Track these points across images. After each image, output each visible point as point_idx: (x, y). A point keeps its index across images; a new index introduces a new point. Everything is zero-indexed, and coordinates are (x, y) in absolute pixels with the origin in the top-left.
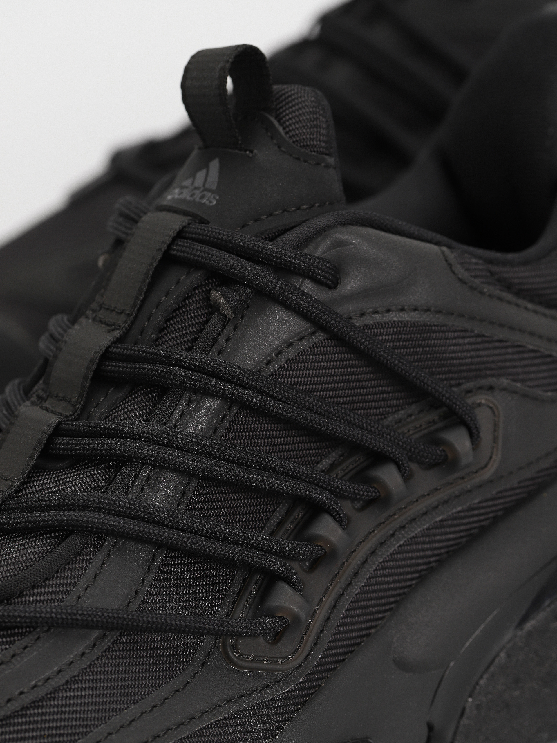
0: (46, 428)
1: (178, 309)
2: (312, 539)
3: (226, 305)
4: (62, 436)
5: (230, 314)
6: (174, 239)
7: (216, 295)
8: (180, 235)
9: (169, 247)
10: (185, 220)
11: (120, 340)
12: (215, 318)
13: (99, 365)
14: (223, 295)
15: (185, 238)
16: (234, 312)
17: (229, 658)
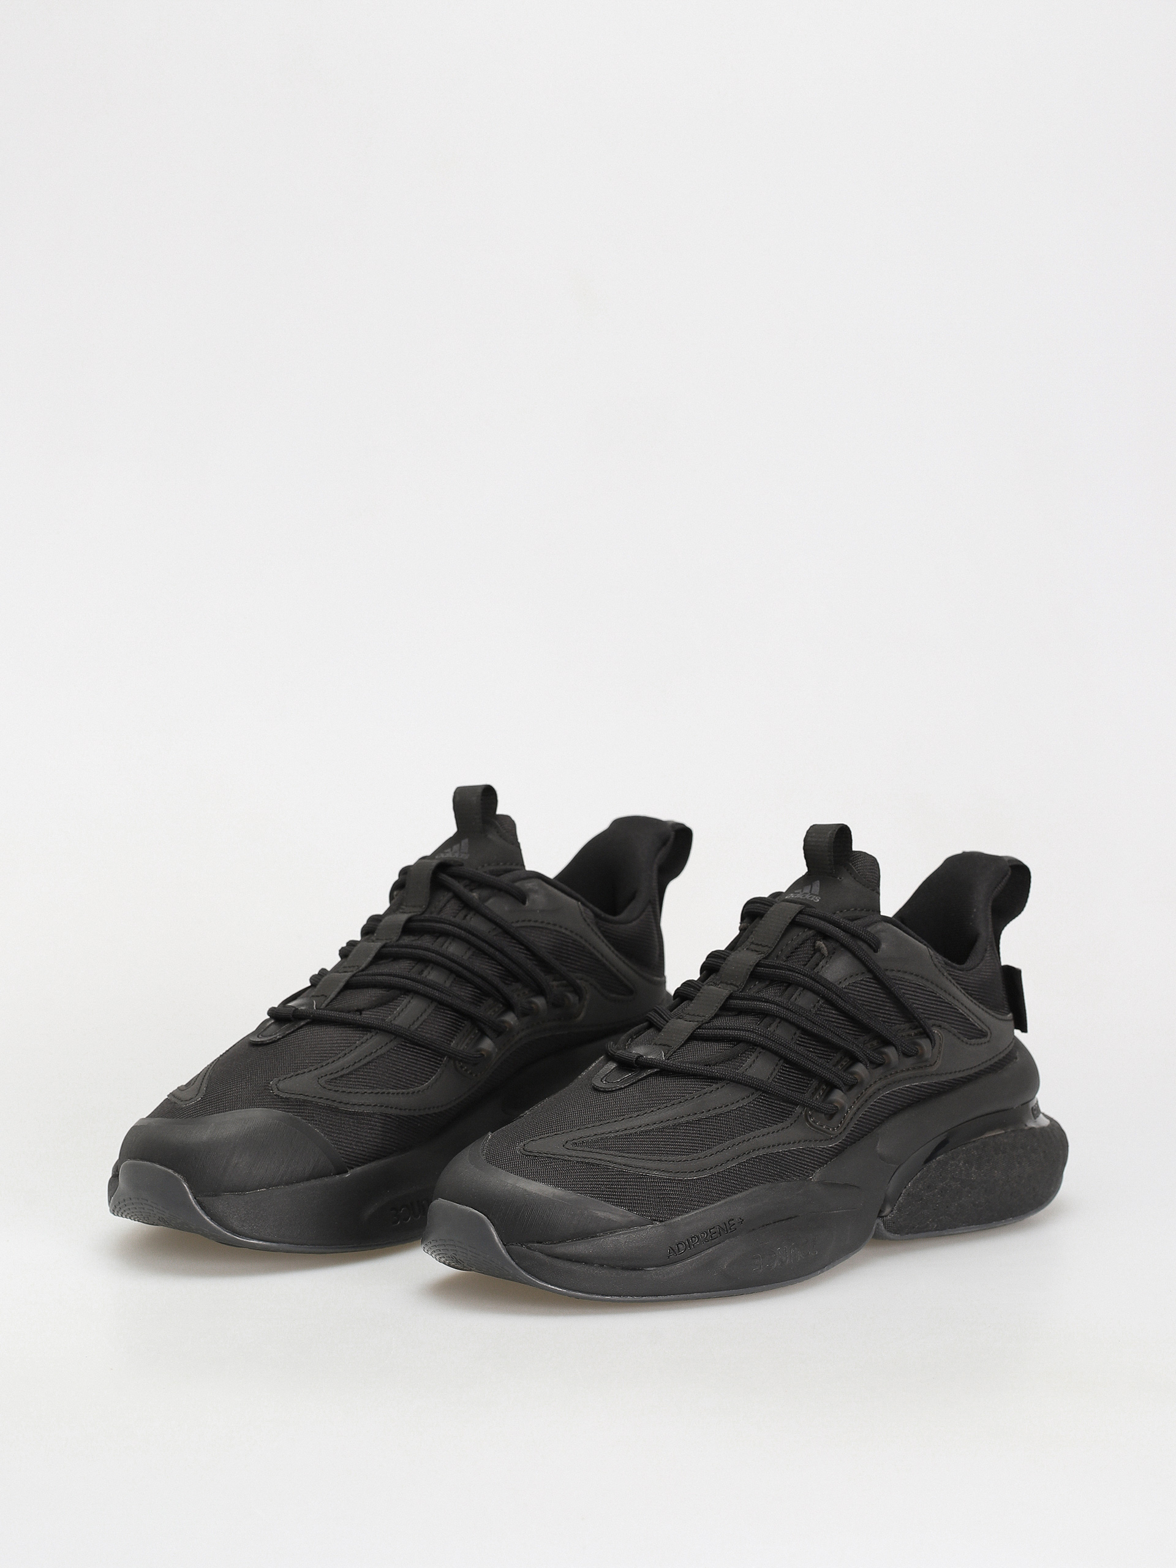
0: (722, 998)
1: (797, 948)
2: (853, 1074)
3: (825, 948)
4: (733, 999)
5: (826, 953)
6: (798, 914)
7: (821, 944)
8: (801, 912)
9: (795, 917)
10: (803, 906)
11: (766, 958)
12: (817, 955)
13: (754, 969)
14: (824, 943)
15: (804, 914)
16: (828, 953)
17: (808, 1121)
